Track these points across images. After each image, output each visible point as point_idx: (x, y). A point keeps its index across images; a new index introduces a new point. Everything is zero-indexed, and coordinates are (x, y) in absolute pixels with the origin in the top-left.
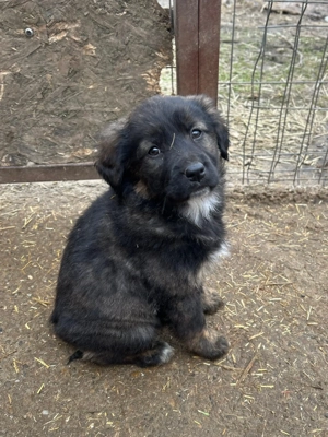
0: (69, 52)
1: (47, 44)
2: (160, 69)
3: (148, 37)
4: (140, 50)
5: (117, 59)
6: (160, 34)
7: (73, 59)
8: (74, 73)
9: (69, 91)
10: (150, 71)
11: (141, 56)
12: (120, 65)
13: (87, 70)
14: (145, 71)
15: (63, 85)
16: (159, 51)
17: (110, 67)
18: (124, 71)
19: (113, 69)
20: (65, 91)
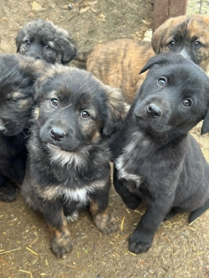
0: (90, 19)
1: (78, 14)
2: (144, 32)
3: (138, 9)
4: (132, 18)
5: (117, 23)
6: (146, 7)
7: (92, 23)
8: (92, 32)
9: (88, 43)
10: (137, 33)
11: (132, 22)
12: (119, 28)
13: (99, 30)
14: (134, 33)
15: (85, 39)
16: (144, 19)
17: (112, 29)
18: (120, 32)
19: (114, 31)
20: (86, 43)
